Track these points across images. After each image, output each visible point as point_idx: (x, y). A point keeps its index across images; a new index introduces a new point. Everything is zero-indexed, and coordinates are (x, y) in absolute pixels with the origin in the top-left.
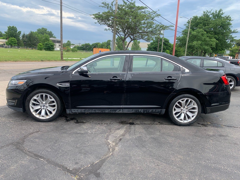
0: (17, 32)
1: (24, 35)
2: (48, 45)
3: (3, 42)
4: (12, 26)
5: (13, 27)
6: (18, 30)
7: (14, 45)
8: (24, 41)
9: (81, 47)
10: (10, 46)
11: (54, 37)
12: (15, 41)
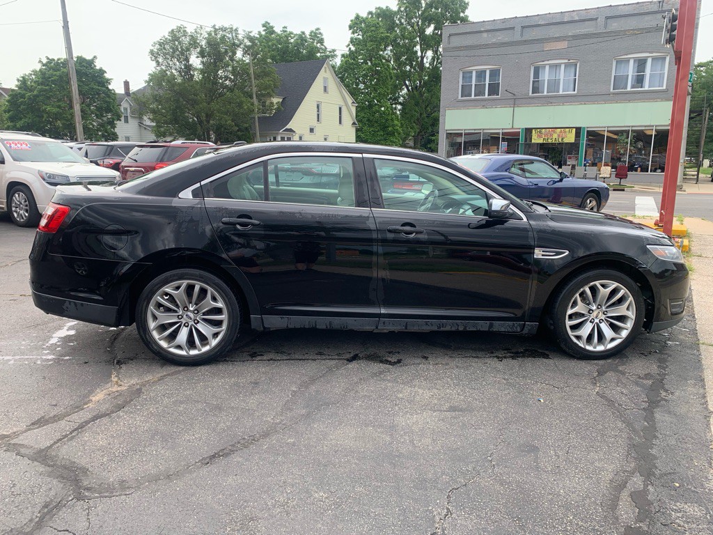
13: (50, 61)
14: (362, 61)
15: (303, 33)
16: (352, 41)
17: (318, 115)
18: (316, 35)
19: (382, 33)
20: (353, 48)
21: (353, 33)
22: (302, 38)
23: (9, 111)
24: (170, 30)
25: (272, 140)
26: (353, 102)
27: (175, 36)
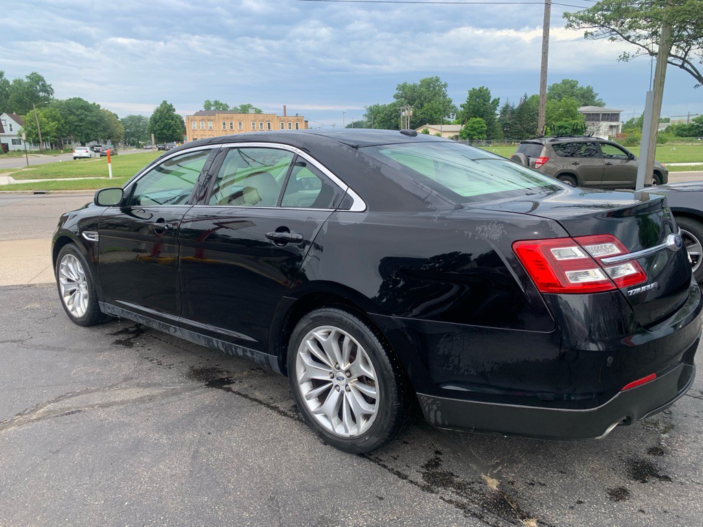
0: (490, 102)
1: (507, 106)
2: (566, 128)
3: (452, 132)
4: (478, 89)
5: (480, 90)
6: (493, 96)
7: (479, 139)
8: (506, 125)
9: (691, 128)
10: (468, 141)
11: (600, 105)
12: (482, 127)
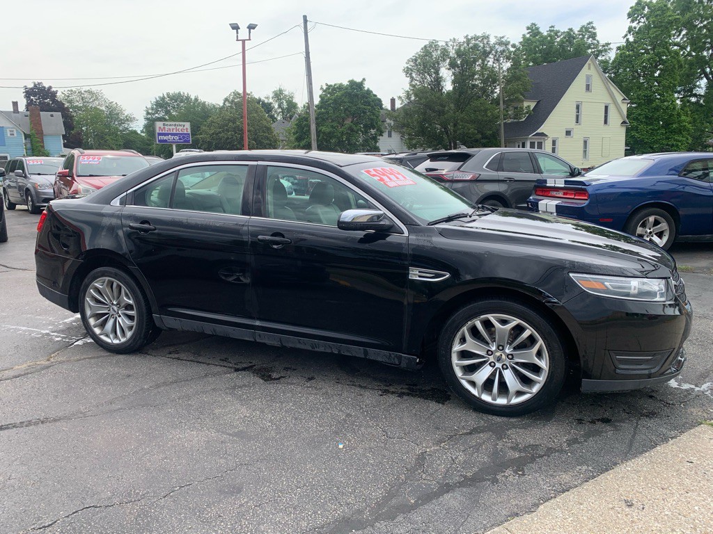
13: (329, 87)
14: (643, 51)
15: (571, 30)
16: (630, 30)
17: (577, 117)
18: (589, 31)
19: (670, 16)
20: (631, 39)
21: (633, 21)
22: (570, 35)
23: (297, 132)
24: (423, 46)
25: (521, 146)
26: (624, 99)
27: (427, 51)
